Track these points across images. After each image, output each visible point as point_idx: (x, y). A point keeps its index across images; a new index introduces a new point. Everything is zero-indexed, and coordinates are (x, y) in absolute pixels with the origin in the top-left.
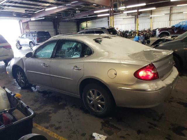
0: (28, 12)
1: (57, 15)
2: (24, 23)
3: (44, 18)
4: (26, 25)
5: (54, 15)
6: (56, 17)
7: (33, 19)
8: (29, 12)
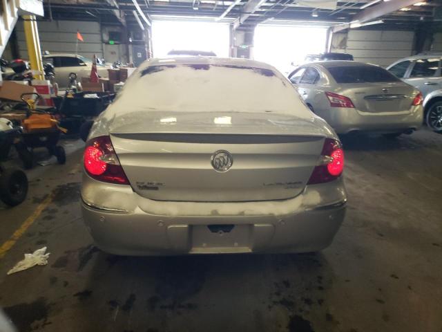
0: (343, 8)
1: (425, 13)
2: (338, 33)
3: (380, 22)
4: (341, 38)
5: (417, 13)
6: (422, 19)
7: (355, 24)
8: (347, 8)
